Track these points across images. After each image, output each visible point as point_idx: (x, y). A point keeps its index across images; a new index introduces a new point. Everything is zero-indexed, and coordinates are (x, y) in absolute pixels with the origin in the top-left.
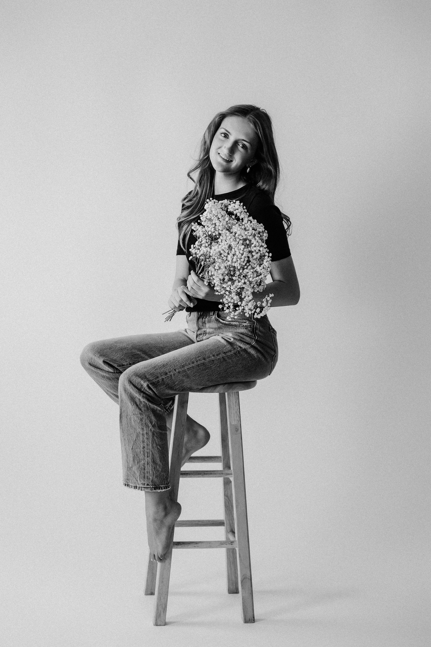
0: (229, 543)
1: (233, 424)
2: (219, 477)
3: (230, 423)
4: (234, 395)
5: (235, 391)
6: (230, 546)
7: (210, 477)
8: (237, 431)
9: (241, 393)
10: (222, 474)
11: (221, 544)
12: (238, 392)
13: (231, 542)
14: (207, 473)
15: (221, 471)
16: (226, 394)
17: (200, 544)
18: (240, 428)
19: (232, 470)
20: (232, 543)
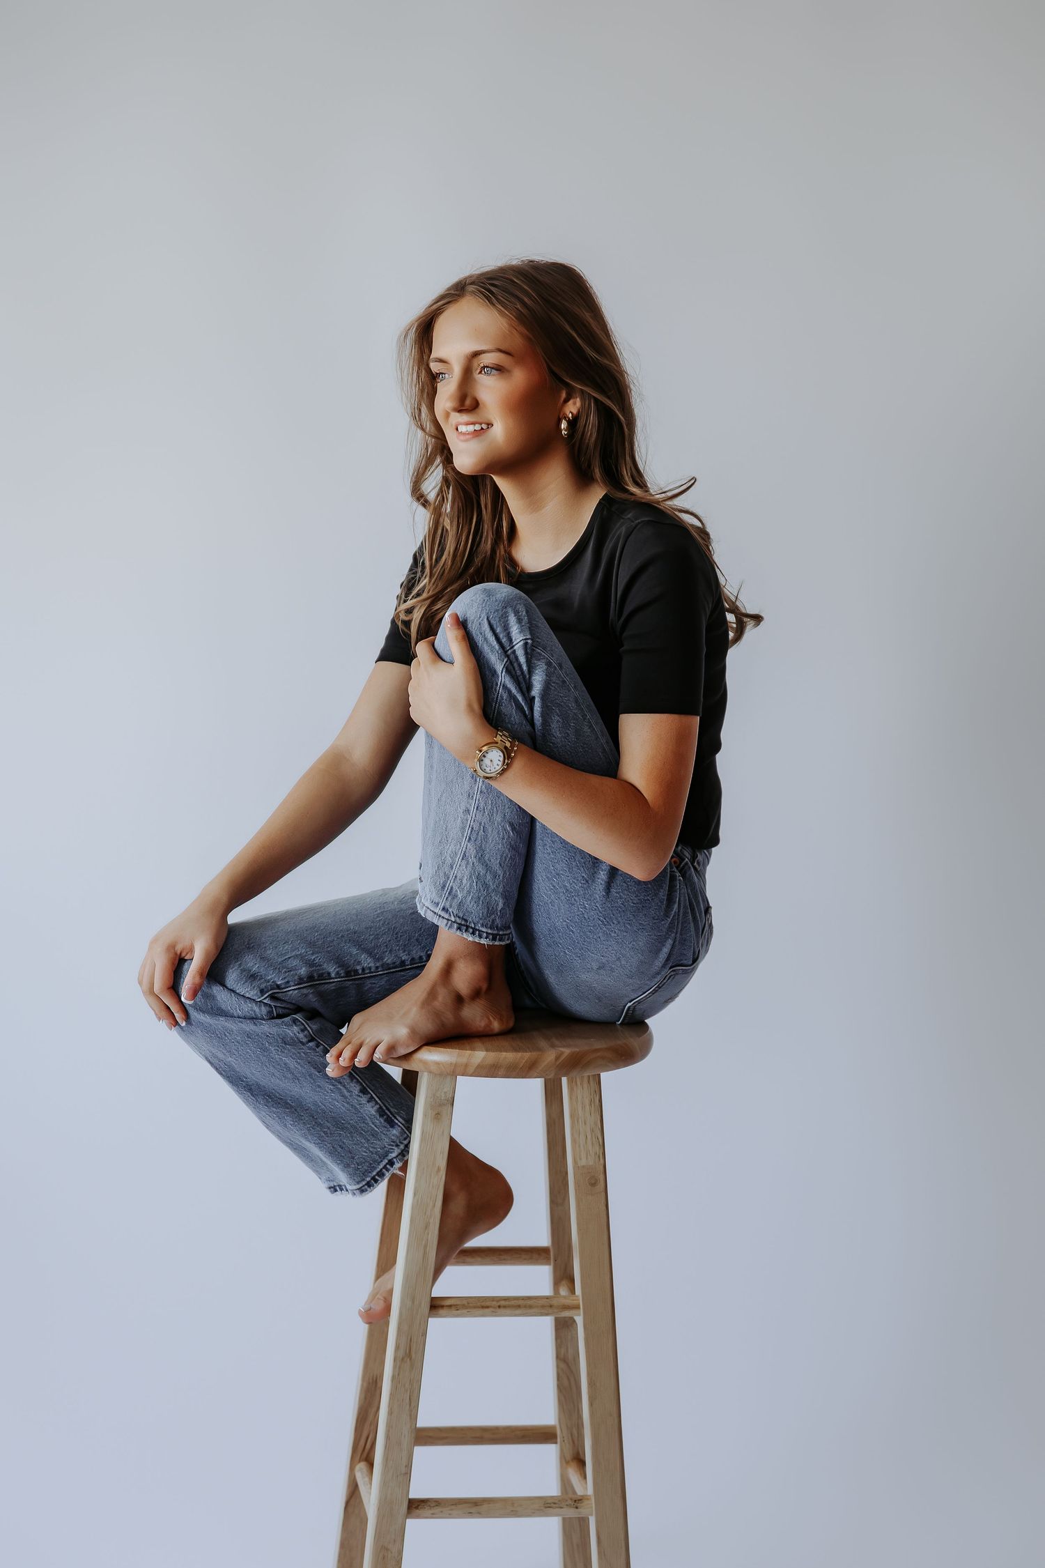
0: (570, 1502)
1: (582, 1164)
2: (542, 1314)
3: (575, 1162)
4: (585, 1085)
5: (589, 1072)
6: (571, 1513)
7: (516, 1315)
8: (593, 1184)
9: (606, 1077)
10: (551, 1306)
11: (543, 1506)
12: (599, 1076)
13: (575, 1501)
14: (507, 1303)
15: (547, 1298)
16: (564, 1080)
17: (485, 1506)
18: (602, 1177)
19: (577, 1296)
20: (577, 1502)
